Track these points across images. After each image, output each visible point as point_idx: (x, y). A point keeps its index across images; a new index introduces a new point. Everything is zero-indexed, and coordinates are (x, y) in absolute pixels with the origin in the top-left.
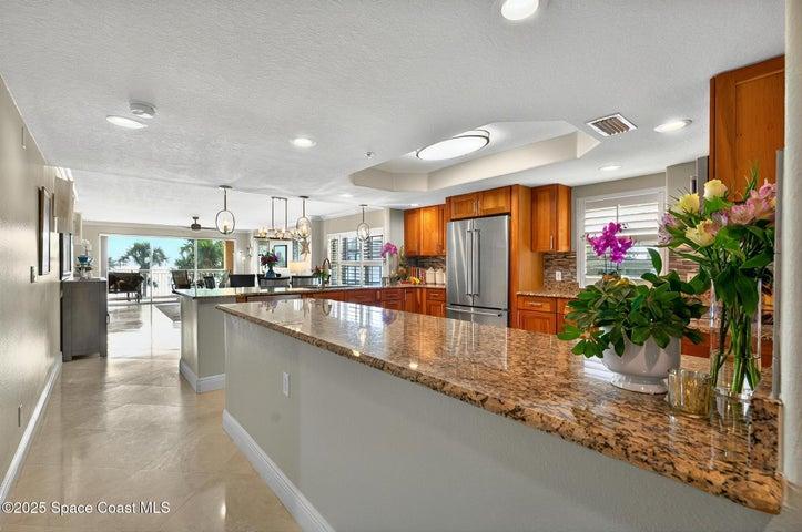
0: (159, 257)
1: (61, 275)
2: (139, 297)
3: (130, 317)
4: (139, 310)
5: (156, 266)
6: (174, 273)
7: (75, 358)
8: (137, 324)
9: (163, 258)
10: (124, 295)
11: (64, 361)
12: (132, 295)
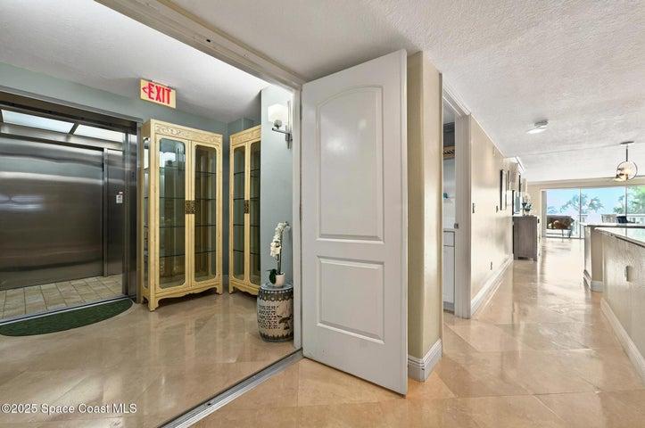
1: (513, 213)
2: (571, 233)
4: (570, 242)
7: (520, 258)
11: (515, 258)
12: (566, 232)
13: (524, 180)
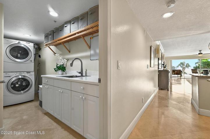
0: (188, 66)
1: (158, 68)
2: (181, 76)
3: (177, 81)
4: (181, 80)
5: (187, 68)
6: (192, 70)
7: (161, 89)
8: (180, 84)
9: (189, 66)
10: (177, 75)
11: (159, 89)
12: (179, 76)
13: (164, 55)
